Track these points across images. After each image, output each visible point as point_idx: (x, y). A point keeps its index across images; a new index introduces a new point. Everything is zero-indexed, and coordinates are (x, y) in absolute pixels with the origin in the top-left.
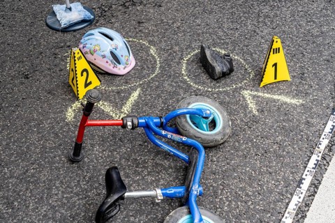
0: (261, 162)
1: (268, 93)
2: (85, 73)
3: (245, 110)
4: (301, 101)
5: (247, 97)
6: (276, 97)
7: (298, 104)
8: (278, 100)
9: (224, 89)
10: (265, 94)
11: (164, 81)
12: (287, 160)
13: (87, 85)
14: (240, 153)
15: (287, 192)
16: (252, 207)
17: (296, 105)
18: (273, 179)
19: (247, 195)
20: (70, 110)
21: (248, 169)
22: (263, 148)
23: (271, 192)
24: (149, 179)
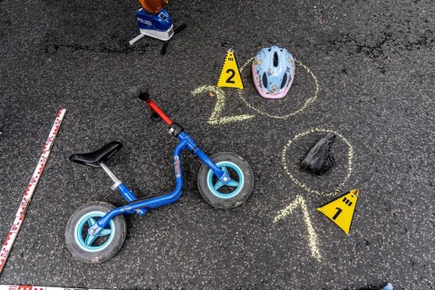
0: (211, 249)
1: (312, 220)
2: (231, 73)
3: (274, 209)
4: (319, 256)
5: (295, 203)
6: (311, 230)
7: (313, 254)
8: (308, 234)
9: (293, 179)
10: (308, 219)
11: (275, 127)
12: (225, 272)
13: (228, 81)
14: (214, 227)
15: (185, 285)
16: (156, 260)
17: (311, 253)
18: (194, 267)
19: (168, 251)
20: (203, 87)
21: (198, 241)
22: (230, 244)
23: (179, 270)
24: (157, 173)
